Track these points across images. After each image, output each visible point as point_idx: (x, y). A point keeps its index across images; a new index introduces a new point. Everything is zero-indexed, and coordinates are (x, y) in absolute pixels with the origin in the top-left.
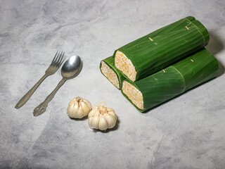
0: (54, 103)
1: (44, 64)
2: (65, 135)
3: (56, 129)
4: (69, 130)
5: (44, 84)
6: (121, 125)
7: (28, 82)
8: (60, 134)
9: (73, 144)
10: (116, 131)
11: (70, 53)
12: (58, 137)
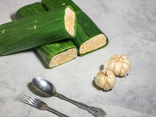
0: (89, 102)
1: (29, 112)
2: (131, 94)
3: (124, 100)
4: (126, 91)
8: (130, 97)
11: (15, 91)
12: (134, 99)
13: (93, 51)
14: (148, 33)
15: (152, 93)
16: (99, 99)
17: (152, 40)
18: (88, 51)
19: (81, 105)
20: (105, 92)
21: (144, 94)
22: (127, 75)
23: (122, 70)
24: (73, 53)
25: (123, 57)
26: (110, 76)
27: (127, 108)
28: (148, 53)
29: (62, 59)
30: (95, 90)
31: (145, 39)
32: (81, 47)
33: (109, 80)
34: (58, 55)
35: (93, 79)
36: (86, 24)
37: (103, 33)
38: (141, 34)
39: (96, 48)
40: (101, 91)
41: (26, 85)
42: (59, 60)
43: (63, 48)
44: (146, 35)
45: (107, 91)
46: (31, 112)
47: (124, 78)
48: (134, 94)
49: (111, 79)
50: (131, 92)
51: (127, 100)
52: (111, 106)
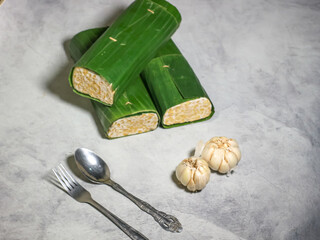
0: (159, 204)
1: (59, 201)
2: (231, 204)
3: (216, 211)
4: (222, 198)
7: (96, 227)
8: (227, 209)
11: (44, 165)
12: (234, 212)
13: (185, 123)
14: (285, 111)
15: (265, 209)
16: (176, 202)
17: (287, 124)
18: (178, 121)
19: (145, 207)
20: (189, 194)
21: (252, 208)
22: (232, 172)
23: (224, 163)
24: (151, 120)
25: (230, 142)
26: (201, 169)
27: (218, 225)
28: (275, 143)
29: (131, 128)
30: (173, 186)
31: (276, 120)
32: (167, 114)
33: (198, 174)
34: (124, 120)
35: (174, 169)
36: (182, 77)
37: (207, 97)
38: (272, 111)
39: (192, 120)
40: (182, 191)
41: (64, 157)
42: (125, 127)
43: (136, 110)
44: (279, 114)
45: (192, 192)
46: (63, 203)
47: (225, 176)
48: (235, 204)
49: (202, 173)
50: (230, 201)
51: (221, 212)
52: (193, 216)
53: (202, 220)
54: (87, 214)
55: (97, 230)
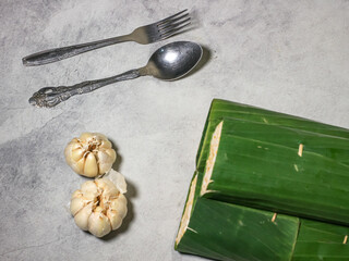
0: (81, 102)
1: (152, 11)
2: (30, 179)
3: (30, 156)
4: (43, 176)
5: (108, 52)
6: (122, 238)
7: (92, 25)
8: (25, 170)
9: (22, 206)
10: (101, 243)
12: (15, 173)
16: (71, 122)
19: (89, 85)
27: (9, 143)
46: (147, 13)
50: (34, 182)
51: (25, 159)
52: (39, 126)
53: (28, 131)
54: (116, 25)
55: (87, 24)
